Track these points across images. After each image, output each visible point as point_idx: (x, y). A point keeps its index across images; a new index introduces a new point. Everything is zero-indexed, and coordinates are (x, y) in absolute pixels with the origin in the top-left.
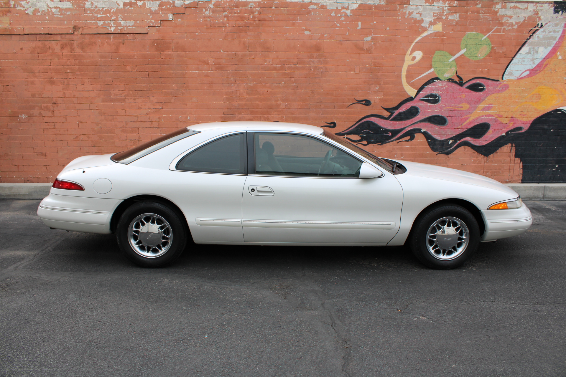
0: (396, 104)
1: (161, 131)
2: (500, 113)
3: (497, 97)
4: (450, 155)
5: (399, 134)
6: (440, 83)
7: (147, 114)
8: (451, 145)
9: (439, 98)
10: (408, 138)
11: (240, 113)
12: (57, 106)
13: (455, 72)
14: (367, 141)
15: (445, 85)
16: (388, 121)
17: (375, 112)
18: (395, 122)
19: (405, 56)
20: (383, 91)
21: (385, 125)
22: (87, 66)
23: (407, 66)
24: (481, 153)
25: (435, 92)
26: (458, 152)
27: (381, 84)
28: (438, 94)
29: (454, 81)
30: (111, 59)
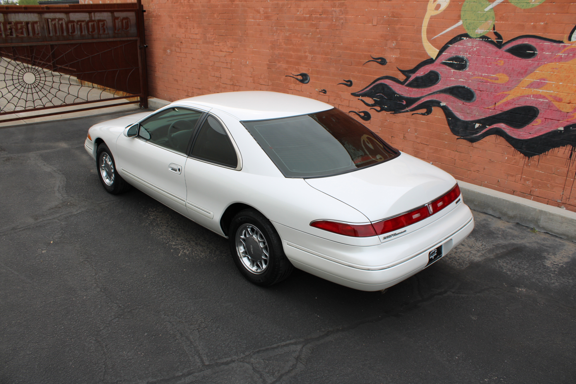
0: (413, 66)
1: (232, 71)
2: (558, 94)
3: (556, 69)
4: (474, 143)
5: (414, 105)
6: (469, 42)
7: (225, 56)
8: (478, 130)
9: (466, 62)
10: (424, 111)
11: (279, 62)
12: (182, 45)
13: (493, 26)
14: (380, 107)
15: (476, 44)
16: (403, 86)
17: (390, 73)
18: (411, 89)
19: (427, 4)
20: (400, 49)
21: (400, 90)
22: (195, 13)
23: (429, 18)
24: (520, 150)
25: (461, 54)
26: (486, 142)
27: (398, 40)
28: (465, 57)
29: (489, 40)
30: (207, 8)
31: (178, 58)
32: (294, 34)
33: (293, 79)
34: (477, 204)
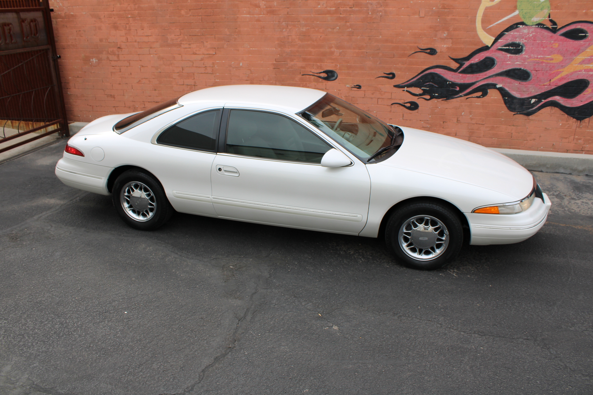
0: (467, 54)
1: (215, 77)
4: (531, 116)
5: (469, 89)
6: (525, 29)
7: (202, 60)
8: (534, 105)
9: (522, 47)
10: (480, 94)
11: (292, 60)
12: (121, 51)
13: (548, 15)
14: (430, 96)
15: (532, 31)
16: (457, 73)
17: (441, 62)
18: (464, 75)
20: (452, 39)
22: (145, 11)
23: (484, 8)
24: (573, 116)
25: (518, 40)
26: (542, 113)
27: (450, 30)
28: (521, 43)
29: (545, 26)
30: (167, 3)
31: (113, 68)
32: (313, 29)
33: (313, 77)
34: (549, 166)
